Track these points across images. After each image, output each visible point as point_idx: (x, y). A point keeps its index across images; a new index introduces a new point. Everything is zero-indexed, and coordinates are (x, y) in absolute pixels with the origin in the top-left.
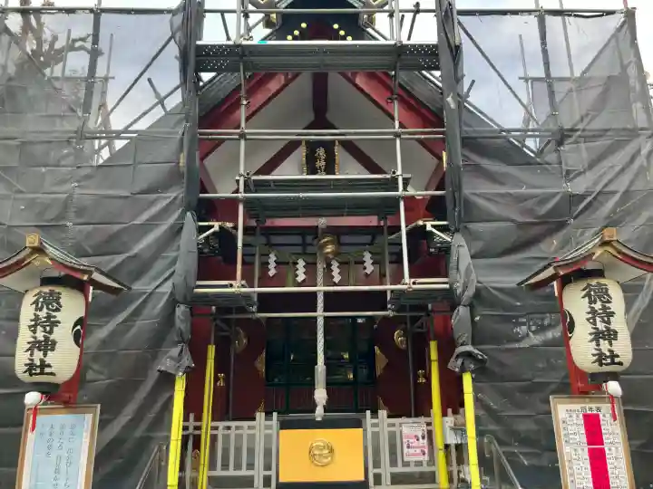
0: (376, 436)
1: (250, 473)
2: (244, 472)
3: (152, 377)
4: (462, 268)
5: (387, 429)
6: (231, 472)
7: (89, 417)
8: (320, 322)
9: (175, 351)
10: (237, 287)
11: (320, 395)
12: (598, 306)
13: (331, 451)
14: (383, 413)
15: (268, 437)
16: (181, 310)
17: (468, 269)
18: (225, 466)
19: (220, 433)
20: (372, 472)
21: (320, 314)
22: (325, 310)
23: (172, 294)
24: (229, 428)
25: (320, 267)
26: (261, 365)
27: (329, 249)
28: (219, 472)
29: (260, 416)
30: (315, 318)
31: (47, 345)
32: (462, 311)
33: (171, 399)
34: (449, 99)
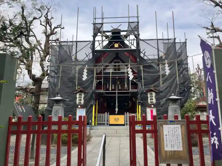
0: (126, 117)
1: (104, 122)
2: (103, 122)
3: (90, 105)
4: (139, 88)
5: (129, 116)
6: (101, 122)
7: (85, 109)
8: (117, 96)
9: (93, 101)
10: (102, 91)
11: (117, 109)
12: (151, 95)
13: (118, 119)
14: (128, 113)
15: (107, 117)
16: (93, 95)
17: (140, 88)
18: (100, 122)
19: (99, 116)
20: (126, 123)
21: (117, 95)
22: (118, 94)
23: (92, 92)
24: (102, 115)
25: (117, 86)
26: (105, 105)
27: (118, 83)
28: (99, 122)
29: (106, 113)
30: (116, 96)
31: (81, 100)
32: (139, 95)
33: (92, 109)
34: (138, 59)
